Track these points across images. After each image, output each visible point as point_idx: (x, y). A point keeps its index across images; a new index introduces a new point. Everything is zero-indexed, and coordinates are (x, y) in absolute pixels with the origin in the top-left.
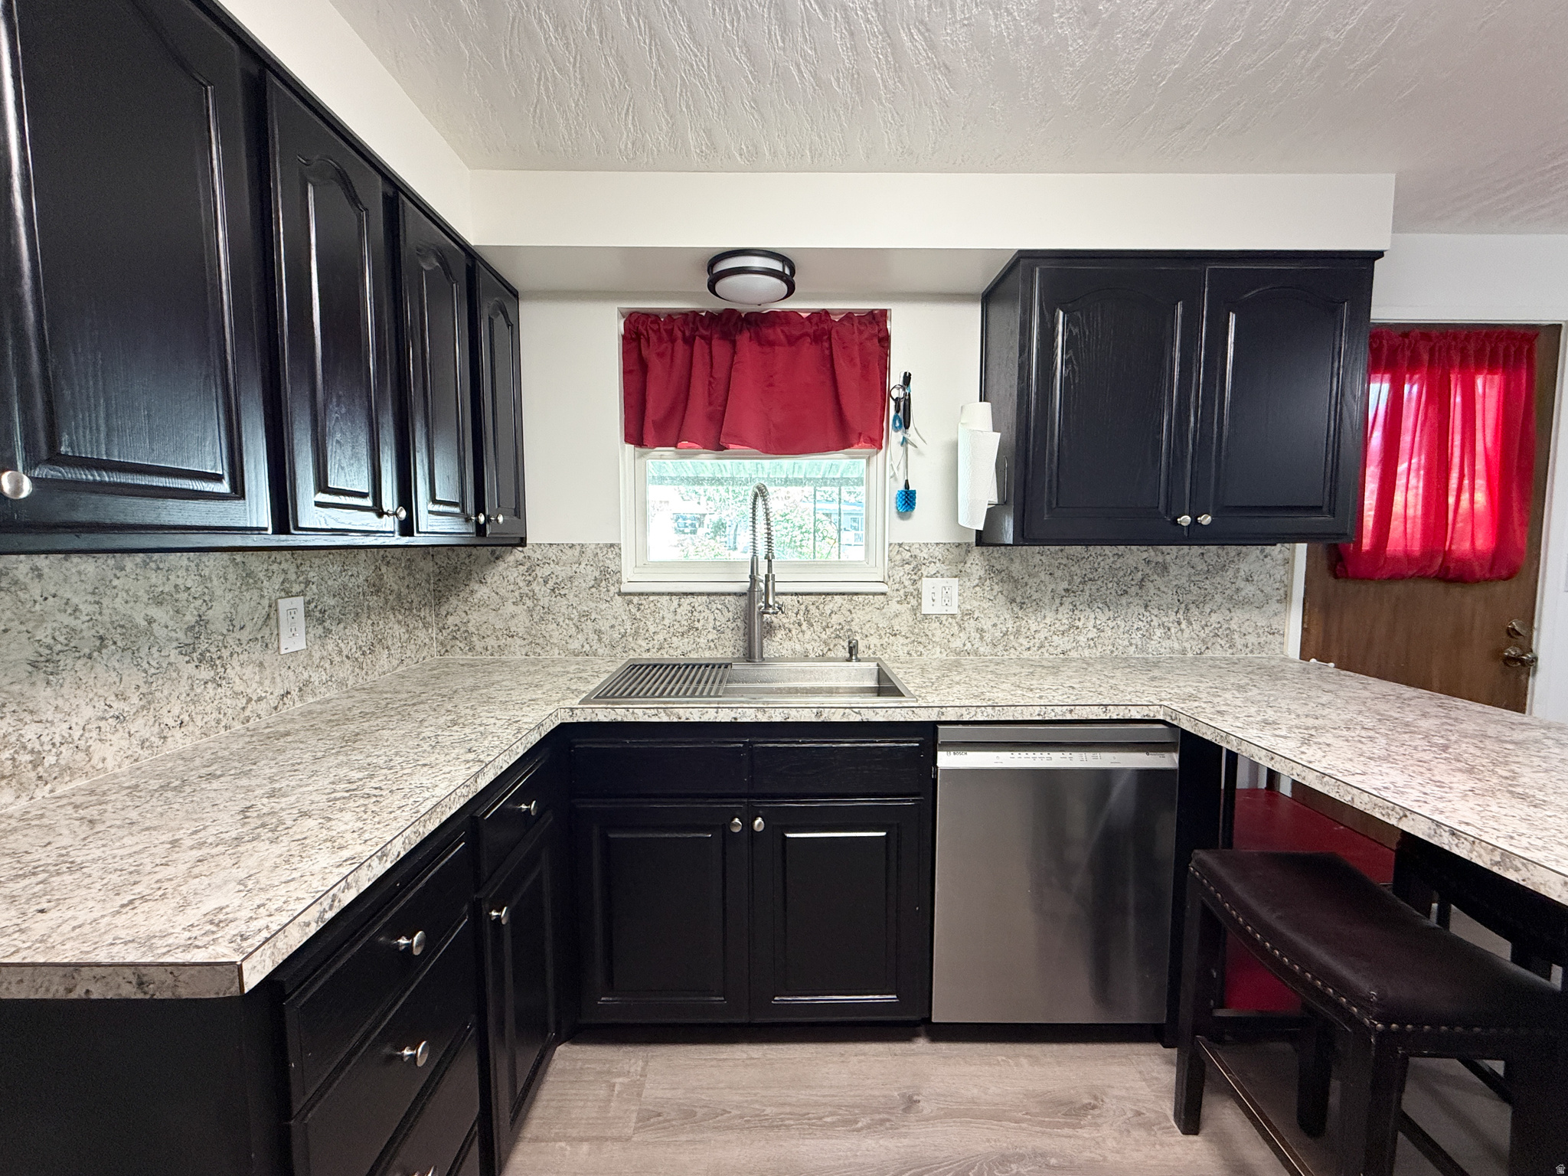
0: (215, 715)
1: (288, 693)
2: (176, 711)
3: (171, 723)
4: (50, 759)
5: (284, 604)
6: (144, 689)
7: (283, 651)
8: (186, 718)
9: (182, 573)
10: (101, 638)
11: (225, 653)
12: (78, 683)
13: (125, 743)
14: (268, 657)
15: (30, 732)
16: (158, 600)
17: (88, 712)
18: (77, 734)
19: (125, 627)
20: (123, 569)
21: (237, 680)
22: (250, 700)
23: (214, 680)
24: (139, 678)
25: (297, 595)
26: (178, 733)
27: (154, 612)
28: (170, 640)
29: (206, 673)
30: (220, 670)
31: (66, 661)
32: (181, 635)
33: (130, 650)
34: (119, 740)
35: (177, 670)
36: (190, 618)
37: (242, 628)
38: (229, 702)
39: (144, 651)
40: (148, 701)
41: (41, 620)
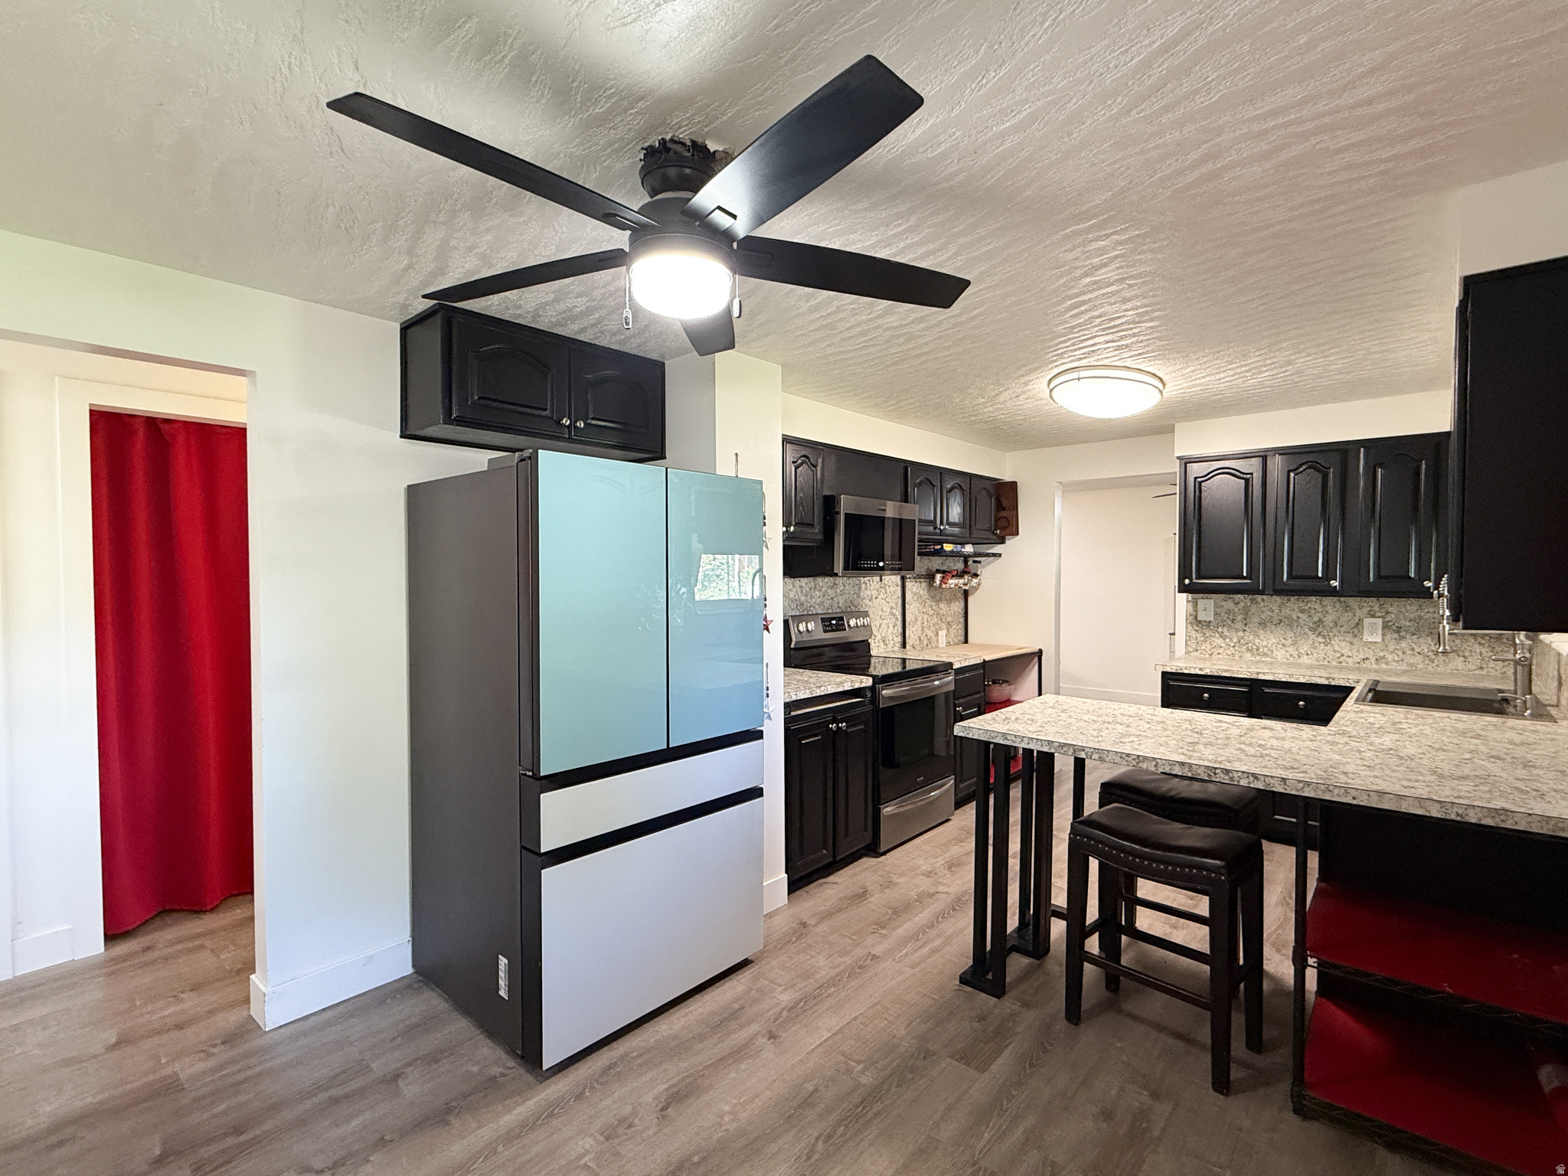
0: (1324, 656)
1: (1367, 659)
2: (1306, 649)
3: (1303, 652)
4: (1261, 650)
5: (1367, 621)
6: (1294, 639)
7: (1364, 640)
8: (1310, 653)
9: (1313, 603)
10: (1280, 620)
11: (1331, 634)
12: (1272, 632)
13: (1285, 653)
14: (1355, 641)
15: (1257, 641)
16: (1303, 611)
17: (1274, 640)
18: (1270, 645)
19: (1289, 618)
20: (1289, 600)
21: (1336, 645)
22: (1343, 655)
23: (1324, 643)
24: (1292, 635)
25: (1379, 617)
26: (1306, 657)
27: (1300, 615)
28: (1305, 625)
29: (1321, 640)
30: (1329, 641)
31: (1269, 624)
32: (1311, 624)
33: (1290, 626)
34: (1283, 651)
35: (1308, 635)
36: (1316, 619)
37: (1342, 626)
38: (1331, 653)
39: (1295, 627)
40: (1295, 643)
41: (1263, 612)
